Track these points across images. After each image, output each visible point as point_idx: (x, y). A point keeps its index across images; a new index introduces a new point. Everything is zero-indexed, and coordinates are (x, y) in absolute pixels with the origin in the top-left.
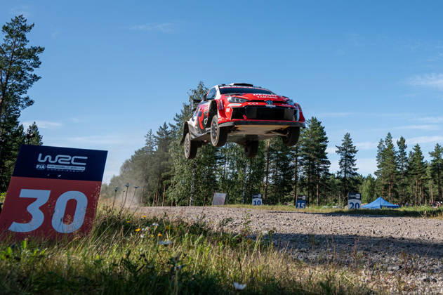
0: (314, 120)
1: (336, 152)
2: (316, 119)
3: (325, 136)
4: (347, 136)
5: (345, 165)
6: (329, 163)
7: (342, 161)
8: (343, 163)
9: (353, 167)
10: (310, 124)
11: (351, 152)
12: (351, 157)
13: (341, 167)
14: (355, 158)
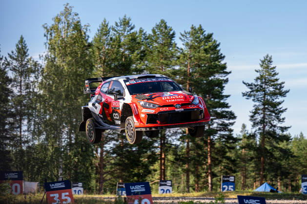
0: (196, 32)
1: (244, 95)
2: (201, 29)
3: (223, 62)
4: (267, 62)
5: (262, 121)
6: (232, 116)
7: (255, 113)
8: (259, 117)
9: (279, 125)
10: (189, 40)
11: (274, 94)
12: (275, 105)
13: (255, 124)
14: (282, 106)
